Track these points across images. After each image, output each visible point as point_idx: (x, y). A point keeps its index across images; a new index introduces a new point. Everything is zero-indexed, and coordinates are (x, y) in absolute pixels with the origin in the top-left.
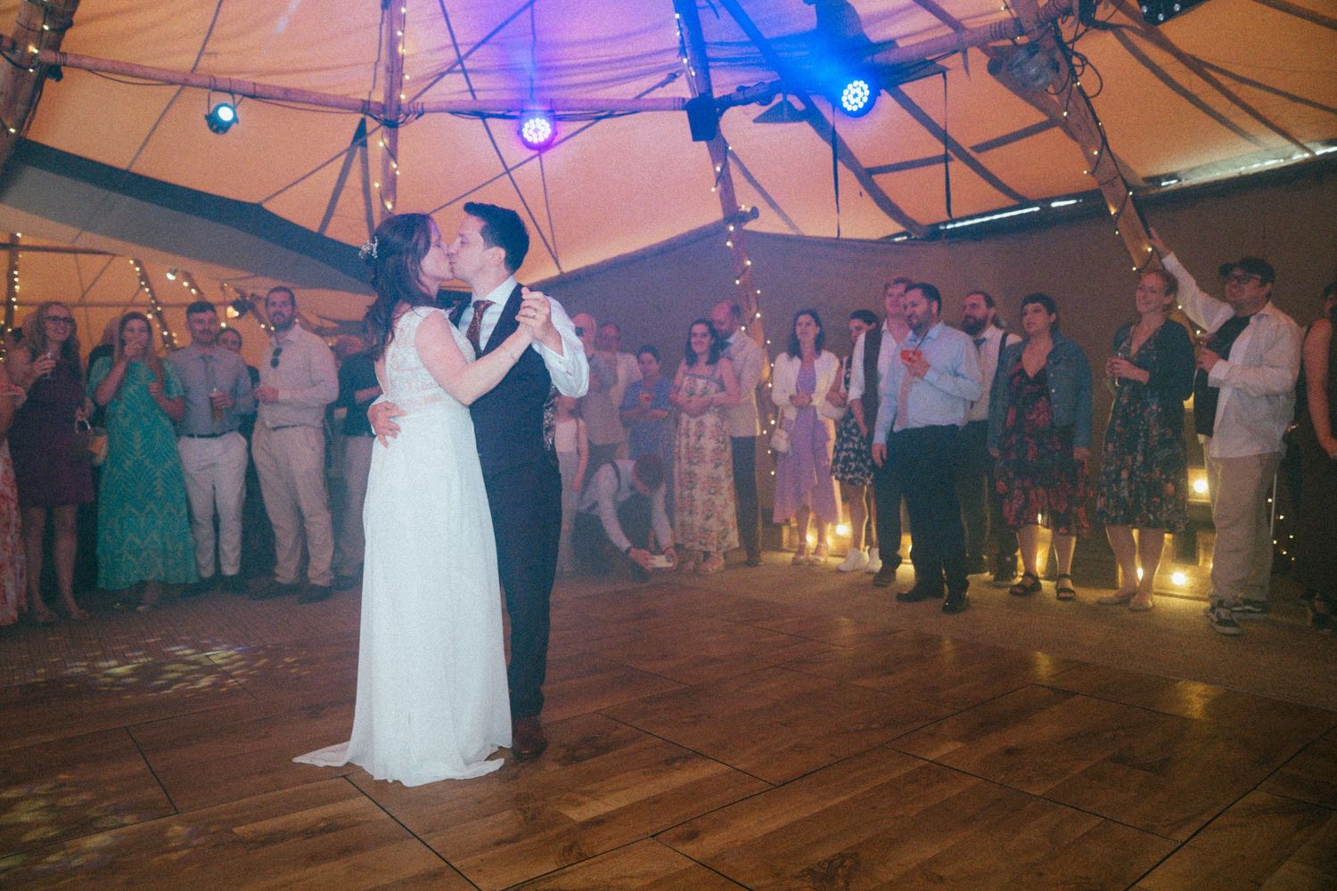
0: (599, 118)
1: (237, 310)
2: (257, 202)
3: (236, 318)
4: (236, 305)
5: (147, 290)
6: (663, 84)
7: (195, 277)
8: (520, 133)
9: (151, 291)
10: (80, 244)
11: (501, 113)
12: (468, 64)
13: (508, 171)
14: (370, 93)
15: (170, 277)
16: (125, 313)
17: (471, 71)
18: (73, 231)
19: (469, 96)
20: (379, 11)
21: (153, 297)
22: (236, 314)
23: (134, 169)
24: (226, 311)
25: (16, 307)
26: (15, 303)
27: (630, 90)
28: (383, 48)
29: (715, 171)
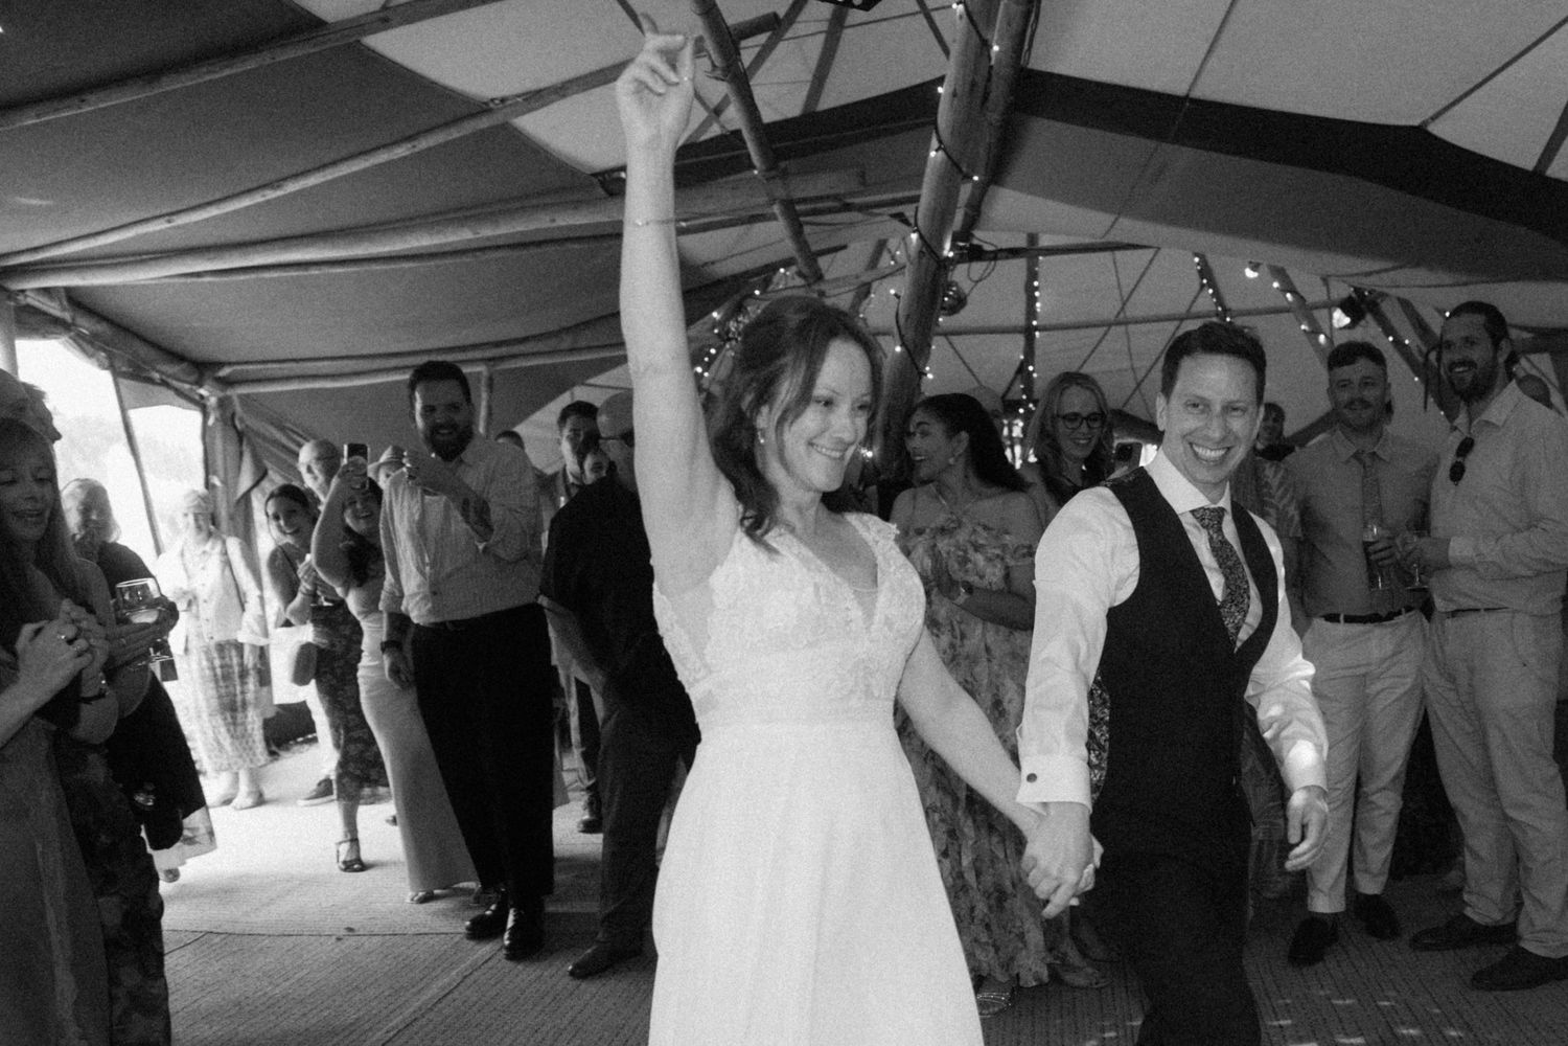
1: (1348, 315)
2: (1416, 122)
3: (1347, 327)
4: (1348, 306)
5: (1211, 291)
7: (1293, 273)
9: (1216, 294)
10: (1116, 236)
15: (1250, 274)
16: (1180, 332)
18: (1105, 219)
21: (1222, 305)
22: (1347, 320)
23: (1198, 93)
24: (1331, 317)
25: (1037, 334)
26: (1036, 328)
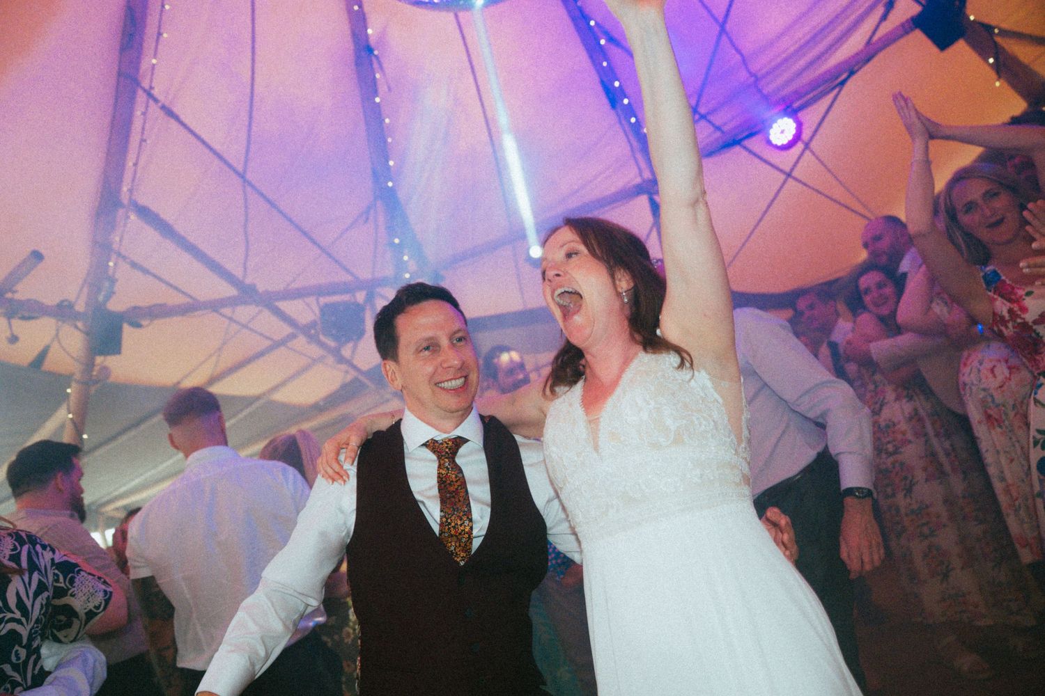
0: (843, 83)
6: (884, 17)
8: (769, 142)
11: (747, 133)
12: (703, 110)
13: (789, 175)
14: (641, 176)
17: (708, 113)
19: (718, 134)
20: (613, 112)
27: (855, 43)
28: (631, 138)
29: (989, 64)
